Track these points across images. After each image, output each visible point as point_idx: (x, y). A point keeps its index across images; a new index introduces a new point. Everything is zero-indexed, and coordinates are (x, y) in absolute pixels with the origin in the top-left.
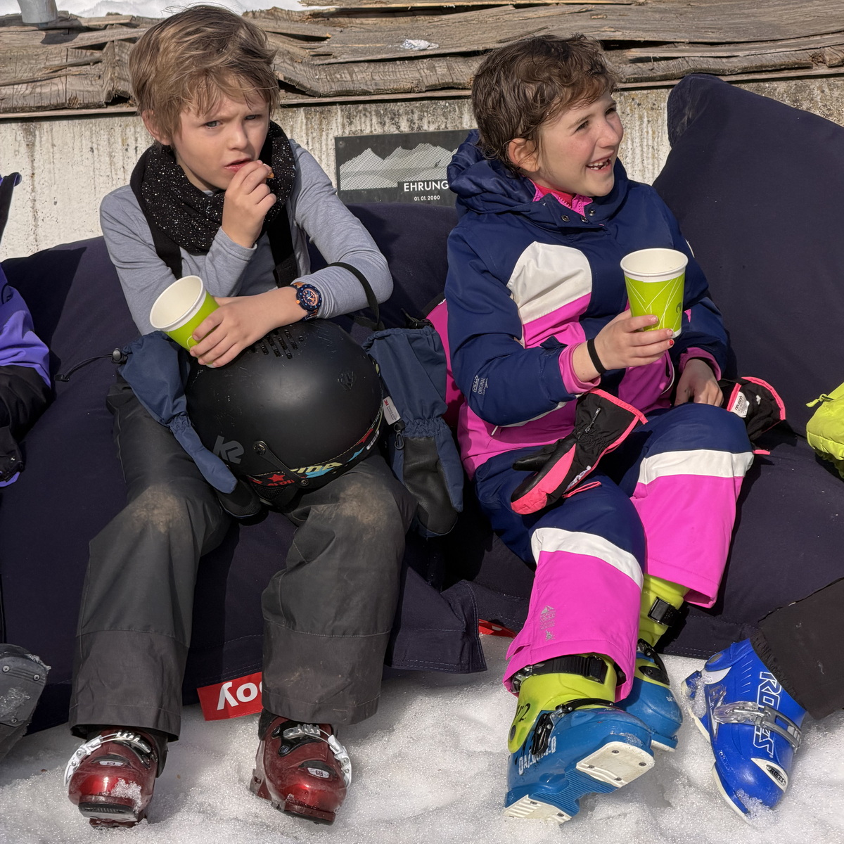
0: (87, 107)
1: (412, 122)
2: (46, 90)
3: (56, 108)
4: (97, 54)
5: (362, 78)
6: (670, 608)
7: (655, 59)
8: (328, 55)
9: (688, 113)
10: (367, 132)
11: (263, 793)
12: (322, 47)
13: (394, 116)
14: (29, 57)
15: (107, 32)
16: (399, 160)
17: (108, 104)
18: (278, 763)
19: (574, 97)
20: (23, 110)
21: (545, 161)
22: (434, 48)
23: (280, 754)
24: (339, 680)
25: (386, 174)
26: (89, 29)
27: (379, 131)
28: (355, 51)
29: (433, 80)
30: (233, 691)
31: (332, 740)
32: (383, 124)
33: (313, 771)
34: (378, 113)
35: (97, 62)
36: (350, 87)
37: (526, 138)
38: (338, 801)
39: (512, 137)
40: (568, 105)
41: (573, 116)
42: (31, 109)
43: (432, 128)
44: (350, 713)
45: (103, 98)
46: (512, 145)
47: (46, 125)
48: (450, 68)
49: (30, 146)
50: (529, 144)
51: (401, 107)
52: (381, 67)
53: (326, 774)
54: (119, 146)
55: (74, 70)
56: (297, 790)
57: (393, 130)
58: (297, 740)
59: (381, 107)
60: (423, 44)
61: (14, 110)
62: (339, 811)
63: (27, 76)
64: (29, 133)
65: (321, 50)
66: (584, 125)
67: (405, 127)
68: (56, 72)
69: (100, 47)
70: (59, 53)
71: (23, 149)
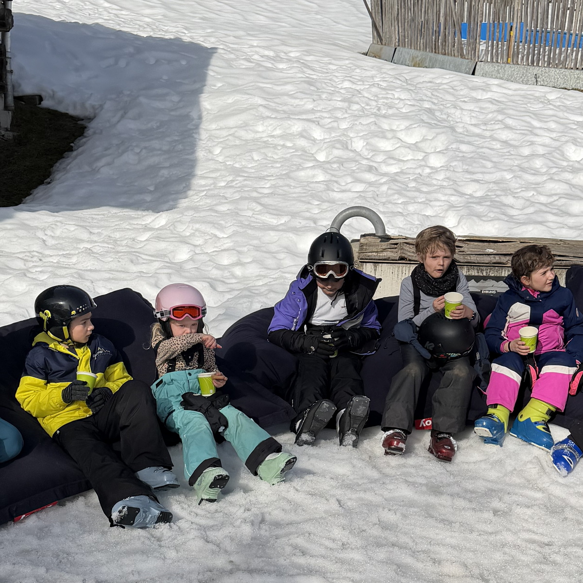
0: (393, 260)
1: (487, 272)
2: (381, 255)
3: (384, 260)
4: (396, 246)
5: (473, 259)
6: (552, 411)
7: (563, 260)
8: (463, 252)
9: (572, 276)
10: (473, 274)
11: (432, 452)
12: (462, 249)
13: (482, 270)
14: (376, 245)
15: (399, 240)
16: (481, 283)
17: (399, 260)
18: (436, 444)
19: (542, 265)
20: (374, 260)
21: (532, 282)
22: (495, 252)
23: (437, 442)
24: (454, 420)
25: (477, 287)
26: (393, 239)
27: (476, 274)
28: (471, 251)
29: (495, 261)
30: (425, 422)
31: (451, 438)
32: (478, 273)
33: (446, 447)
34: (477, 269)
35: (396, 248)
36: (470, 261)
37: (527, 276)
38: (453, 455)
39: (523, 275)
40: (541, 267)
41: (542, 271)
42: (377, 260)
43: (493, 275)
44: (457, 430)
45: (398, 258)
46: (522, 277)
47: (380, 264)
48: (500, 258)
49: (375, 270)
50: (528, 277)
51: (484, 268)
52: (479, 256)
53: (449, 448)
54: (400, 272)
55: (389, 250)
56: (441, 452)
57: (481, 275)
58: (442, 438)
59: (478, 267)
60: (492, 251)
61: (372, 259)
62: (453, 458)
63: (376, 250)
64: (375, 266)
65: (461, 250)
66: (545, 273)
67: (485, 274)
68: (384, 250)
69: (397, 244)
70: (385, 245)
71: (373, 271)
